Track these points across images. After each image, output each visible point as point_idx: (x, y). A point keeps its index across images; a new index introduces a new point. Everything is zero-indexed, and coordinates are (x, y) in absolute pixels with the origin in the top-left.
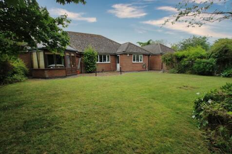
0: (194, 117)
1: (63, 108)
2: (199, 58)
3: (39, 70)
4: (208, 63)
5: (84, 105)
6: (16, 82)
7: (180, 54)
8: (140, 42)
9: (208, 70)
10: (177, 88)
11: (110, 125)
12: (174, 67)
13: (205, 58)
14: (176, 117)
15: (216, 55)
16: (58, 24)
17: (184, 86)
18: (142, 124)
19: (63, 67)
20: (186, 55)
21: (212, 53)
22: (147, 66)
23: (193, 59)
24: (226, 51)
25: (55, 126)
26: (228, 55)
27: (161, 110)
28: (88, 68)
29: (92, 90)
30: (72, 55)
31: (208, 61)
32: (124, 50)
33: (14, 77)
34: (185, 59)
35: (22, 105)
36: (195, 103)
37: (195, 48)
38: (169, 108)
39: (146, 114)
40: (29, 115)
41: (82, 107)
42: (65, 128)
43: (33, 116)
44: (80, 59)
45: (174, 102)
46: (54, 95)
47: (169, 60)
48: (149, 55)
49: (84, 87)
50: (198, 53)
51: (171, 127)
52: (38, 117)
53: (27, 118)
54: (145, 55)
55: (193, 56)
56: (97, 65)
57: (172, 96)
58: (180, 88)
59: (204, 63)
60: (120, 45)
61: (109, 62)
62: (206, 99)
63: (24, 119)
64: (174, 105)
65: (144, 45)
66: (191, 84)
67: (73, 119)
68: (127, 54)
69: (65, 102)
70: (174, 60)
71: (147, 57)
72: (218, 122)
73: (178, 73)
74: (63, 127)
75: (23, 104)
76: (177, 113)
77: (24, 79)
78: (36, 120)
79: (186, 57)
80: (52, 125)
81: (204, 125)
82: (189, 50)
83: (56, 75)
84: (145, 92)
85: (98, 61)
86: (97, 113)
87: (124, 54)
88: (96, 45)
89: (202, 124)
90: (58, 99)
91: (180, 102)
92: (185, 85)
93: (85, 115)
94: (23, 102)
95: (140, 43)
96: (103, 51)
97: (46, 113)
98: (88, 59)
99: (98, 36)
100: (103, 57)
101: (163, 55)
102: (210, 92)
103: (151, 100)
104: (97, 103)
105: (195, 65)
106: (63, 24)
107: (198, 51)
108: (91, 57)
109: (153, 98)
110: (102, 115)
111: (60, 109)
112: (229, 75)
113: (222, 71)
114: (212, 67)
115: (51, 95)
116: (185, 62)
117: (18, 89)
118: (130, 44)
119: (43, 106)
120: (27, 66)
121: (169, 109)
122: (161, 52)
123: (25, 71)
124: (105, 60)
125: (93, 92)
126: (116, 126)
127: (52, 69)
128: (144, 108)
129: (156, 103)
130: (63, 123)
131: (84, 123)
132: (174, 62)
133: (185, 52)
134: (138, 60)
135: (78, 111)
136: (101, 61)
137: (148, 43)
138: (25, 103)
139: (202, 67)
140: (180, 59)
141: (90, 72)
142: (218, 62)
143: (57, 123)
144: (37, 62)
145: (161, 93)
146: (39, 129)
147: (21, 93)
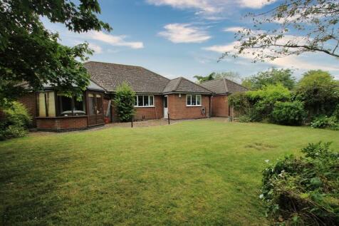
0: (261, 196)
1: (71, 183)
2: (279, 100)
3: (47, 119)
4: (292, 108)
5: (104, 178)
6: (9, 138)
7: (254, 94)
8: (199, 76)
9: (292, 118)
10: (246, 147)
11: (136, 213)
12: (245, 113)
13: (287, 100)
14: (235, 197)
15: (302, 96)
16: (75, 56)
17: (257, 144)
18: (183, 211)
19: (83, 114)
20: (261, 96)
21: (298, 93)
22: (208, 111)
23: (271, 102)
24: (316, 91)
25: (52, 215)
26: (319, 97)
27: (216, 186)
28: (122, 115)
29: (122, 152)
30: (98, 96)
31: (292, 104)
32: (174, 89)
33: (8, 131)
34: (260, 102)
35: (9, 178)
36: (264, 175)
37: (273, 86)
38: (228, 182)
39: (193, 193)
40: (17, 195)
41: (100, 181)
42: (67, 218)
43: (23, 197)
44: (110, 101)
45: (237, 172)
46: (62, 160)
47: (238, 103)
48: (209, 96)
49: (110, 146)
50: (278, 94)
51: (224, 215)
52: (29, 200)
53: (12, 201)
54: (204, 95)
55: (271, 98)
56: (135, 110)
57: (237, 161)
58: (251, 147)
59: (286, 107)
60: (170, 80)
61: (153, 106)
62: (278, 170)
63: (6, 203)
64: (237, 176)
65: (204, 80)
66: (267, 140)
67: (82, 203)
68: (178, 94)
69: (76, 172)
70: (245, 102)
71: (207, 98)
72: (292, 207)
73: (251, 121)
74: (63, 218)
75: (12, 177)
76: (239, 190)
77: (23, 132)
78: (26, 205)
79: (262, 99)
80: (49, 214)
81: (274, 211)
82: (265, 89)
83: (71, 126)
84: (199, 155)
85: (136, 104)
86: (120, 192)
87: (175, 94)
88: (134, 82)
89: (271, 209)
90: (67, 168)
91: (246, 170)
92: (257, 142)
93: (101, 196)
94: (13, 173)
95: (199, 78)
96: (143, 89)
97: (43, 193)
98: (122, 102)
99: (138, 68)
100: (143, 99)
101: (229, 96)
102: (284, 159)
103: (205, 168)
104: (123, 173)
105: (275, 111)
106: (81, 56)
107: (278, 91)
108: (126, 99)
109: (207, 165)
110: (127, 195)
111: (67, 184)
112: (322, 125)
113: (312, 120)
114: (298, 113)
115: (57, 161)
116: (261, 105)
117: (10, 149)
118: (183, 80)
119: (42, 179)
120: (30, 112)
121: (227, 184)
122: (227, 91)
123: (25, 120)
124: (146, 103)
125: (121, 155)
126: (144, 214)
127: (66, 118)
128: (192, 182)
129: (211, 173)
130: (65, 209)
131: (97, 210)
132: (245, 106)
133: (260, 91)
134: (194, 102)
135: (92, 189)
136: (141, 104)
137: (210, 78)
138: (15, 175)
139: (284, 113)
140: (253, 101)
141: (125, 121)
142: (306, 107)
143: (57, 211)
144: (45, 107)
145: (221, 155)
146: (26, 220)
147: (14, 157)
